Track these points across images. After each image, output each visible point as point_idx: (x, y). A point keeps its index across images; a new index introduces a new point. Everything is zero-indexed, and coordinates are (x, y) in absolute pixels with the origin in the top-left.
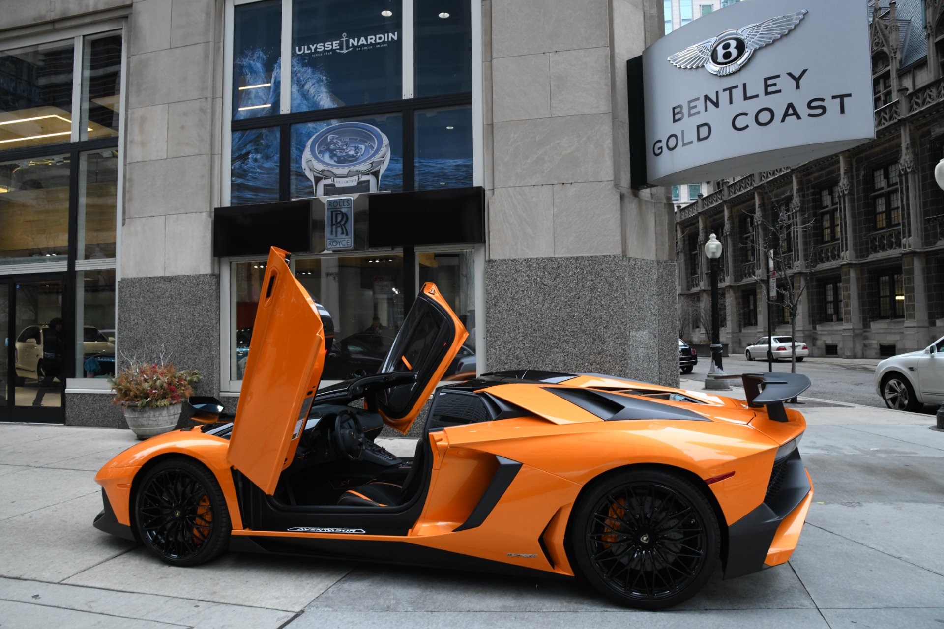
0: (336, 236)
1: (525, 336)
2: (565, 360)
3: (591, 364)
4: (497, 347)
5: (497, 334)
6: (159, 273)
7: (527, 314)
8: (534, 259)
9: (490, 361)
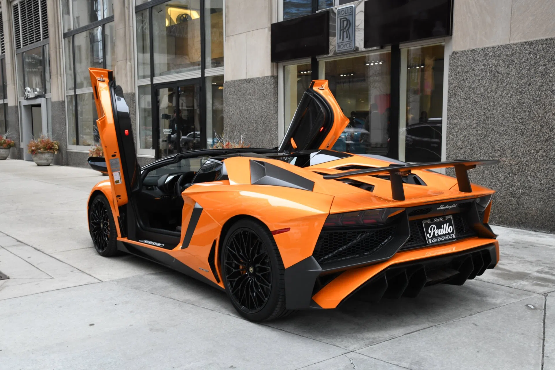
0: (343, 40)
1: (478, 124)
2: (513, 147)
3: (538, 152)
4: (455, 134)
5: (456, 121)
6: (244, 77)
7: (482, 102)
8: (491, 47)
9: (449, 145)
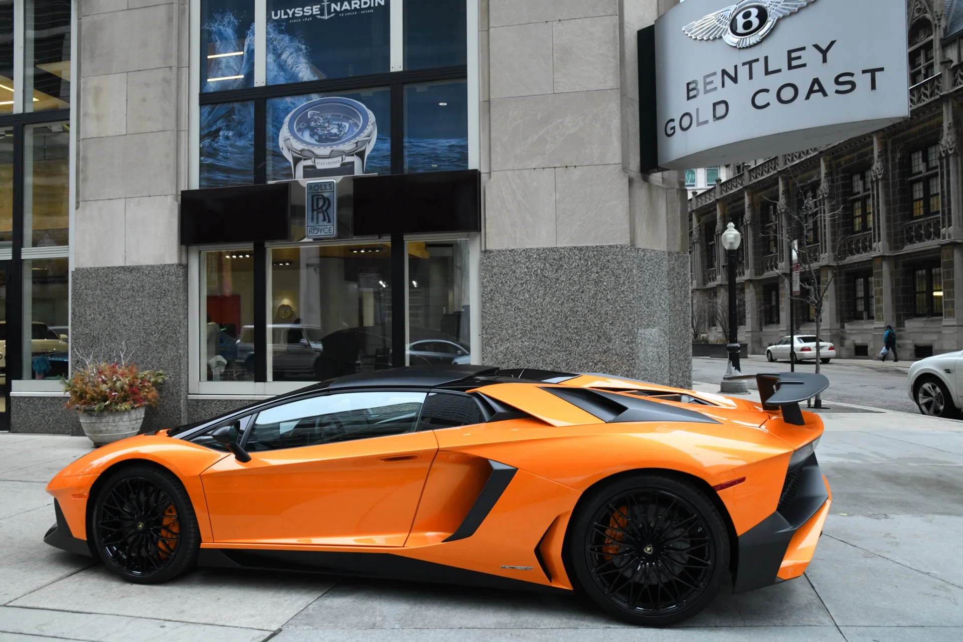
0: (317, 222)
1: (524, 334)
2: (568, 359)
3: (596, 364)
4: (494, 345)
5: (494, 331)
6: (119, 263)
7: (527, 309)
8: (534, 249)
9: (486, 360)
